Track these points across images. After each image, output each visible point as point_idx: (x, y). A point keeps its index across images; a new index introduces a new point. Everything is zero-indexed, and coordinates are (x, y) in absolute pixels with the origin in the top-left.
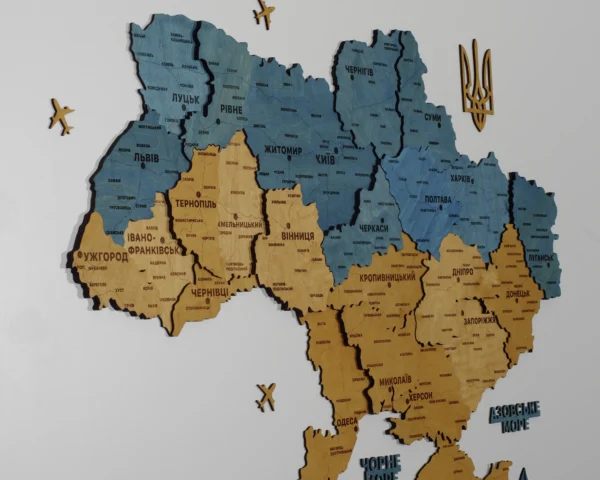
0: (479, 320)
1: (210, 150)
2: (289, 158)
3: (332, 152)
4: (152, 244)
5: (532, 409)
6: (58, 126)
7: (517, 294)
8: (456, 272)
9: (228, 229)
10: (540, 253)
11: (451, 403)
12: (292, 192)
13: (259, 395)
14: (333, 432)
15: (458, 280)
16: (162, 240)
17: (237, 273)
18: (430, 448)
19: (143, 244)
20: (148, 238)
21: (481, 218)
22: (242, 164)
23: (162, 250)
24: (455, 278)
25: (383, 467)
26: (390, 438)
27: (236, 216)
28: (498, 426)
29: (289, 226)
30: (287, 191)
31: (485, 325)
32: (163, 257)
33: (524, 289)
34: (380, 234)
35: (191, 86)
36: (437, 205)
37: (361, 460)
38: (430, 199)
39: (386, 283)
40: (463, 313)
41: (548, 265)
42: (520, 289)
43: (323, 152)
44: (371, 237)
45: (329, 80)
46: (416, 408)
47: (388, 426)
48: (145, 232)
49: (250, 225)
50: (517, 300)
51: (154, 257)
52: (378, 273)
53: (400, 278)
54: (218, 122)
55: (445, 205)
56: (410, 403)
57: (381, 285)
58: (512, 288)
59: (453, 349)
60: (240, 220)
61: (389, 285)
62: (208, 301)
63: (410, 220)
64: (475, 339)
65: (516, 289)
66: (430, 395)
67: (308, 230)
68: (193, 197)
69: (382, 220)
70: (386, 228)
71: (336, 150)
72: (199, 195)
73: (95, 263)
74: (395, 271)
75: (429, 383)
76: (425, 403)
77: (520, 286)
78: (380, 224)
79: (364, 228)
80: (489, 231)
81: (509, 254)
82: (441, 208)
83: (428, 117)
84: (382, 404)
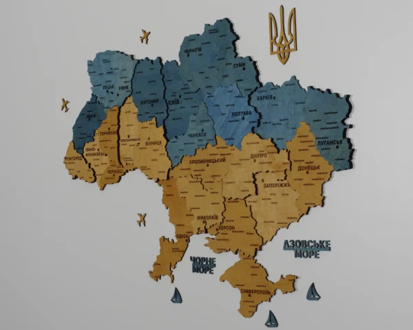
0: (276, 185)
1: (114, 109)
2: (152, 105)
3: (177, 97)
4: (94, 152)
5: (324, 246)
6: (65, 109)
7: (309, 168)
8: (253, 156)
9: (125, 143)
10: (329, 140)
11: (248, 234)
12: (150, 122)
13: (139, 219)
14: (176, 241)
15: (255, 161)
16: (98, 150)
17: (128, 163)
18: (237, 258)
19: (91, 152)
20: (93, 149)
21: (281, 120)
22: (132, 112)
23: (98, 154)
24: (252, 160)
25: (204, 263)
26: (208, 248)
27: (129, 136)
28: (292, 253)
29: (149, 139)
30: (149, 122)
31: (281, 188)
32: (99, 157)
33: (316, 164)
34: (201, 138)
35: (110, 81)
36: (240, 117)
37: (191, 258)
38: (235, 114)
39: (205, 164)
40: (263, 181)
41: (337, 147)
42: (312, 165)
43: (173, 99)
44: (195, 140)
45: (178, 60)
46: (222, 234)
47: (207, 242)
48: (92, 147)
49: (135, 140)
50: (307, 173)
51: (95, 157)
52: (201, 159)
53: (215, 161)
54: (118, 95)
55: (246, 117)
56: (219, 231)
57: (203, 165)
58: (303, 164)
59: (254, 202)
60: (130, 138)
61: (208, 165)
62: (114, 175)
63: (221, 128)
64: (272, 197)
65: (307, 165)
66: (233, 228)
67: (158, 140)
68: (107, 130)
69: (203, 130)
70: (205, 134)
71: (180, 97)
72: (109, 129)
73: (71, 161)
74: (212, 157)
75: (233, 221)
76: (229, 232)
77: (311, 163)
78: (201, 132)
79: (191, 136)
80: (288, 128)
81: (301, 142)
82: (243, 118)
83: (236, 66)
84: (199, 229)
